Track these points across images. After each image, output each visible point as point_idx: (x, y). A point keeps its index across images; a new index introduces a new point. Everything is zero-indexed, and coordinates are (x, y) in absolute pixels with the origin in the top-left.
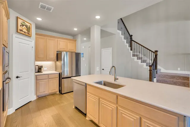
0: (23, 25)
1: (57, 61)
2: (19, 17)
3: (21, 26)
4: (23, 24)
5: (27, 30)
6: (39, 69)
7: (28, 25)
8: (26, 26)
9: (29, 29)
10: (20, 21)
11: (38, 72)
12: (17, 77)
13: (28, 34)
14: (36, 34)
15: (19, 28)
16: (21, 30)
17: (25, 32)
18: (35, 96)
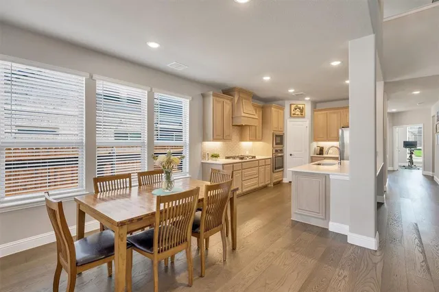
0: (296, 109)
2: (292, 103)
3: (294, 110)
4: (296, 107)
5: (300, 112)
6: (321, 152)
7: (301, 106)
8: (299, 108)
9: (302, 111)
10: (293, 107)
11: (320, 154)
12: (291, 155)
15: (293, 112)
16: (295, 114)
17: (297, 115)
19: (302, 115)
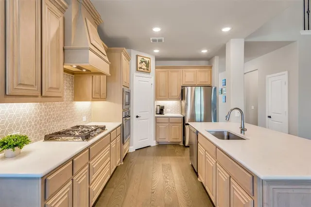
0: (142, 62)
1: (182, 100)
2: (138, 54)
3: (140, 63)
4: (142, 60)
5: (146, 66)
6: (161, 111)
7: (147, 60)
8: (145, 62)
9: (148, 65)
10: (140, 59)
11: (160, 113)
12: (137, 117)
13: (148, 70)
14: (156, 68)
15: (139, 66)
16: (141, 68)
17: (144, 69)
18: (155, 141)
19: (148, 71)
